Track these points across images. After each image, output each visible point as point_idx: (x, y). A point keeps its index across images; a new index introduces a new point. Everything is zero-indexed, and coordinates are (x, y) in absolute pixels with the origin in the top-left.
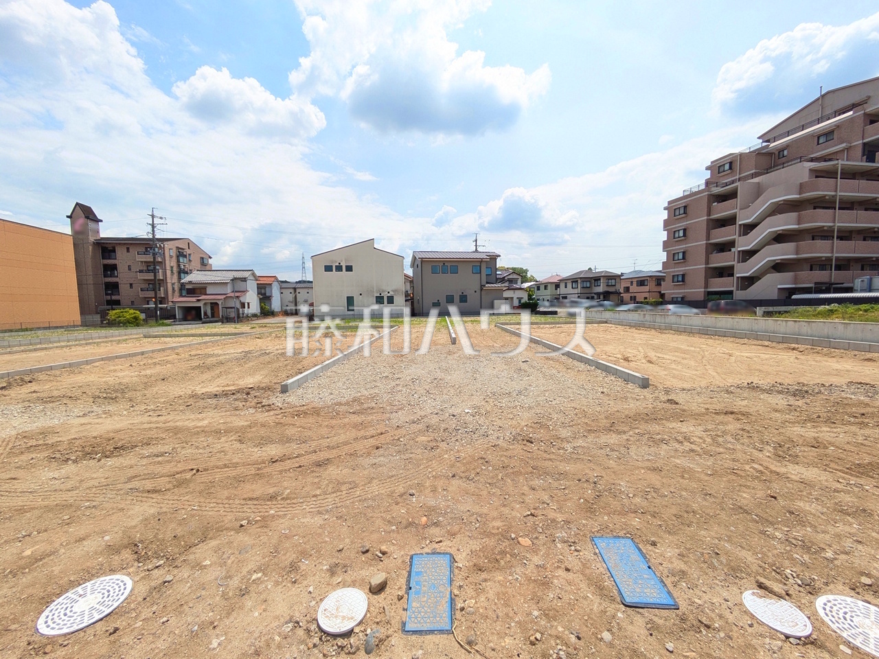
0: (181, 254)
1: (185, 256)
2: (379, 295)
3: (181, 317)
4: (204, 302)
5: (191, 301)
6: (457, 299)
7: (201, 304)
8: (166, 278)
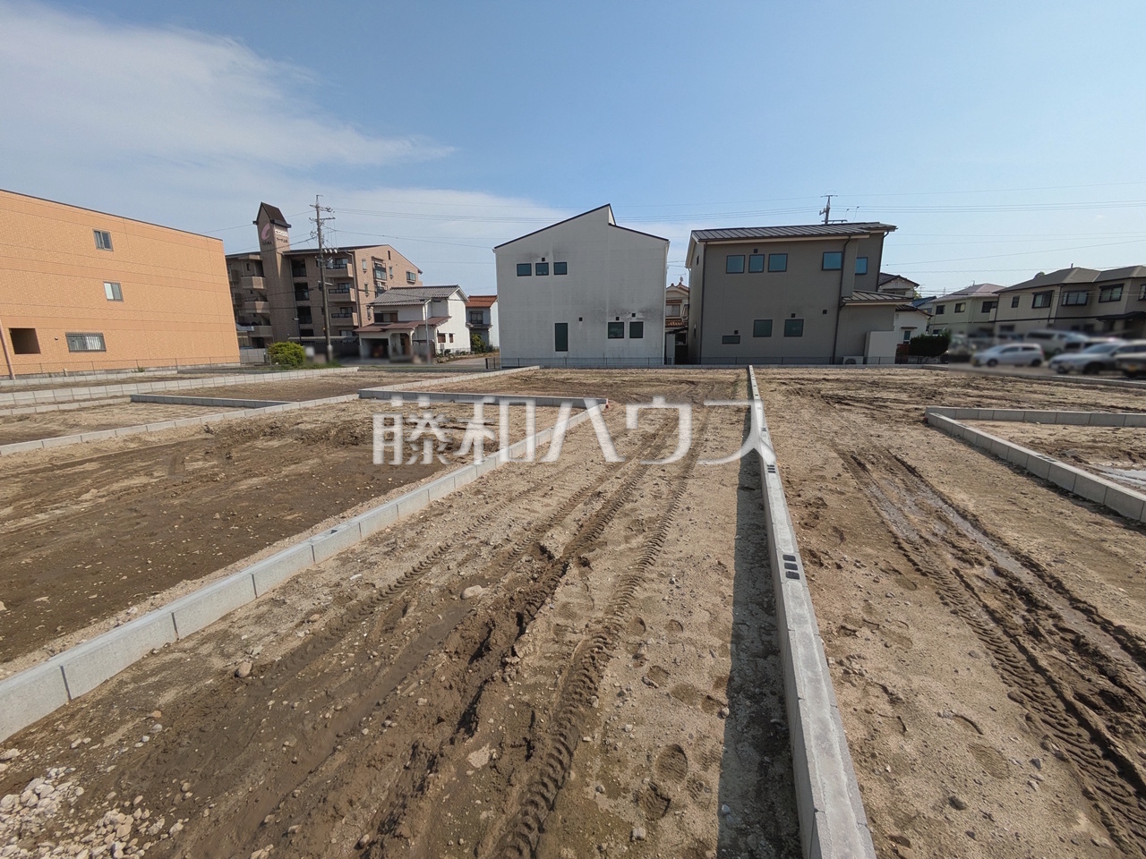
0: (378, 268)
1: (384, 270)
2: (614, 321)
3: (366, 352)
4: (391, 333)
5: (378, 331)
6: (778, 329)
7: (388, 336)
8: (358, 299)
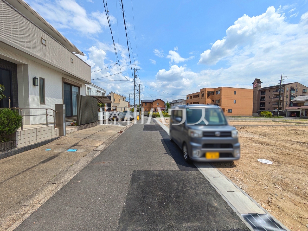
0: (292, 89)
1: (295, 90)
3: (289, 115)
4: (301, 109)
5: (295, 109)
7: (300, 110)
8: (284, 100)
